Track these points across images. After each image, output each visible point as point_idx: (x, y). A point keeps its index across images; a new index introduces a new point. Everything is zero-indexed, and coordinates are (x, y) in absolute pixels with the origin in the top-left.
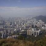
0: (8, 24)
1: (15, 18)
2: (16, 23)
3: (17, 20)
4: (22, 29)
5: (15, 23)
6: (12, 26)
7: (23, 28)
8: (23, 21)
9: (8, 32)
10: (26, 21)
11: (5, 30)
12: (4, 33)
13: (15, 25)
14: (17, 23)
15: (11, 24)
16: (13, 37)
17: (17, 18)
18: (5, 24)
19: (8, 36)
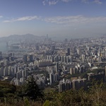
0: (62, 53)
1: (77, 40)
2: (80, 50)
3: (81, 44)
4: (92, 65)
5: (78, 51)
6: (70, 57)
7: (95, 61)
8: (94, 47)
9: (61, 71)
10: (102, 47)
11: (56, 66)
12: (54, 72)
13: (78, 56)
14: (83, 50)
15: (68, 54)
16: (74, 81)
17: (82, 40)
18: (56, 53)
19: (62, 79)
